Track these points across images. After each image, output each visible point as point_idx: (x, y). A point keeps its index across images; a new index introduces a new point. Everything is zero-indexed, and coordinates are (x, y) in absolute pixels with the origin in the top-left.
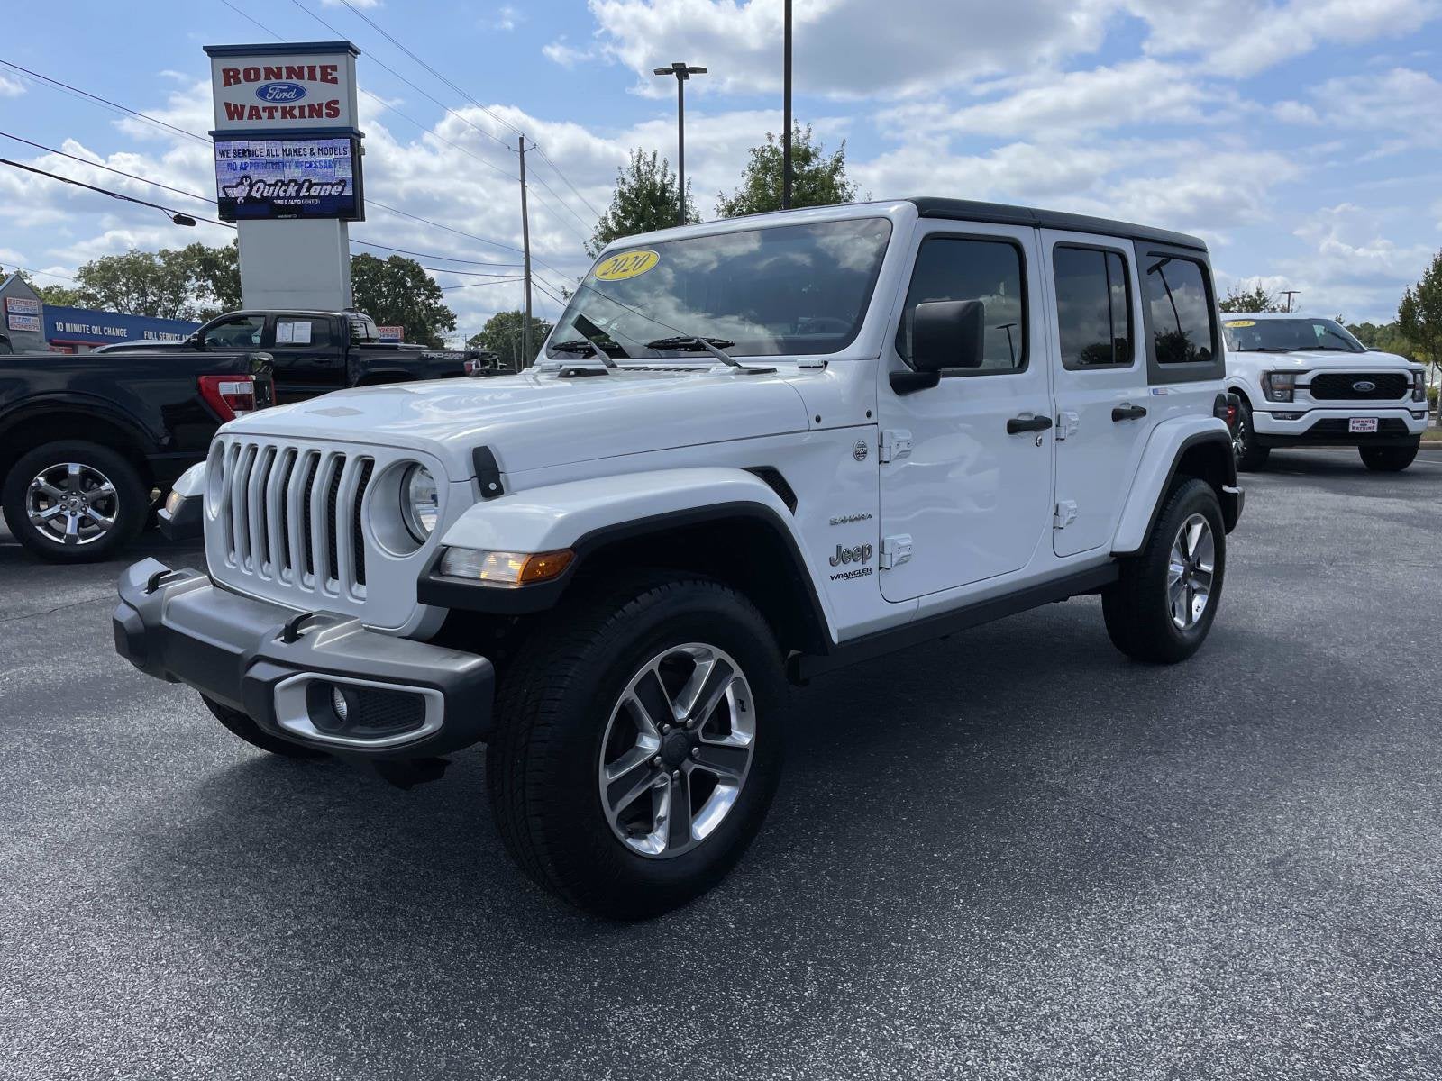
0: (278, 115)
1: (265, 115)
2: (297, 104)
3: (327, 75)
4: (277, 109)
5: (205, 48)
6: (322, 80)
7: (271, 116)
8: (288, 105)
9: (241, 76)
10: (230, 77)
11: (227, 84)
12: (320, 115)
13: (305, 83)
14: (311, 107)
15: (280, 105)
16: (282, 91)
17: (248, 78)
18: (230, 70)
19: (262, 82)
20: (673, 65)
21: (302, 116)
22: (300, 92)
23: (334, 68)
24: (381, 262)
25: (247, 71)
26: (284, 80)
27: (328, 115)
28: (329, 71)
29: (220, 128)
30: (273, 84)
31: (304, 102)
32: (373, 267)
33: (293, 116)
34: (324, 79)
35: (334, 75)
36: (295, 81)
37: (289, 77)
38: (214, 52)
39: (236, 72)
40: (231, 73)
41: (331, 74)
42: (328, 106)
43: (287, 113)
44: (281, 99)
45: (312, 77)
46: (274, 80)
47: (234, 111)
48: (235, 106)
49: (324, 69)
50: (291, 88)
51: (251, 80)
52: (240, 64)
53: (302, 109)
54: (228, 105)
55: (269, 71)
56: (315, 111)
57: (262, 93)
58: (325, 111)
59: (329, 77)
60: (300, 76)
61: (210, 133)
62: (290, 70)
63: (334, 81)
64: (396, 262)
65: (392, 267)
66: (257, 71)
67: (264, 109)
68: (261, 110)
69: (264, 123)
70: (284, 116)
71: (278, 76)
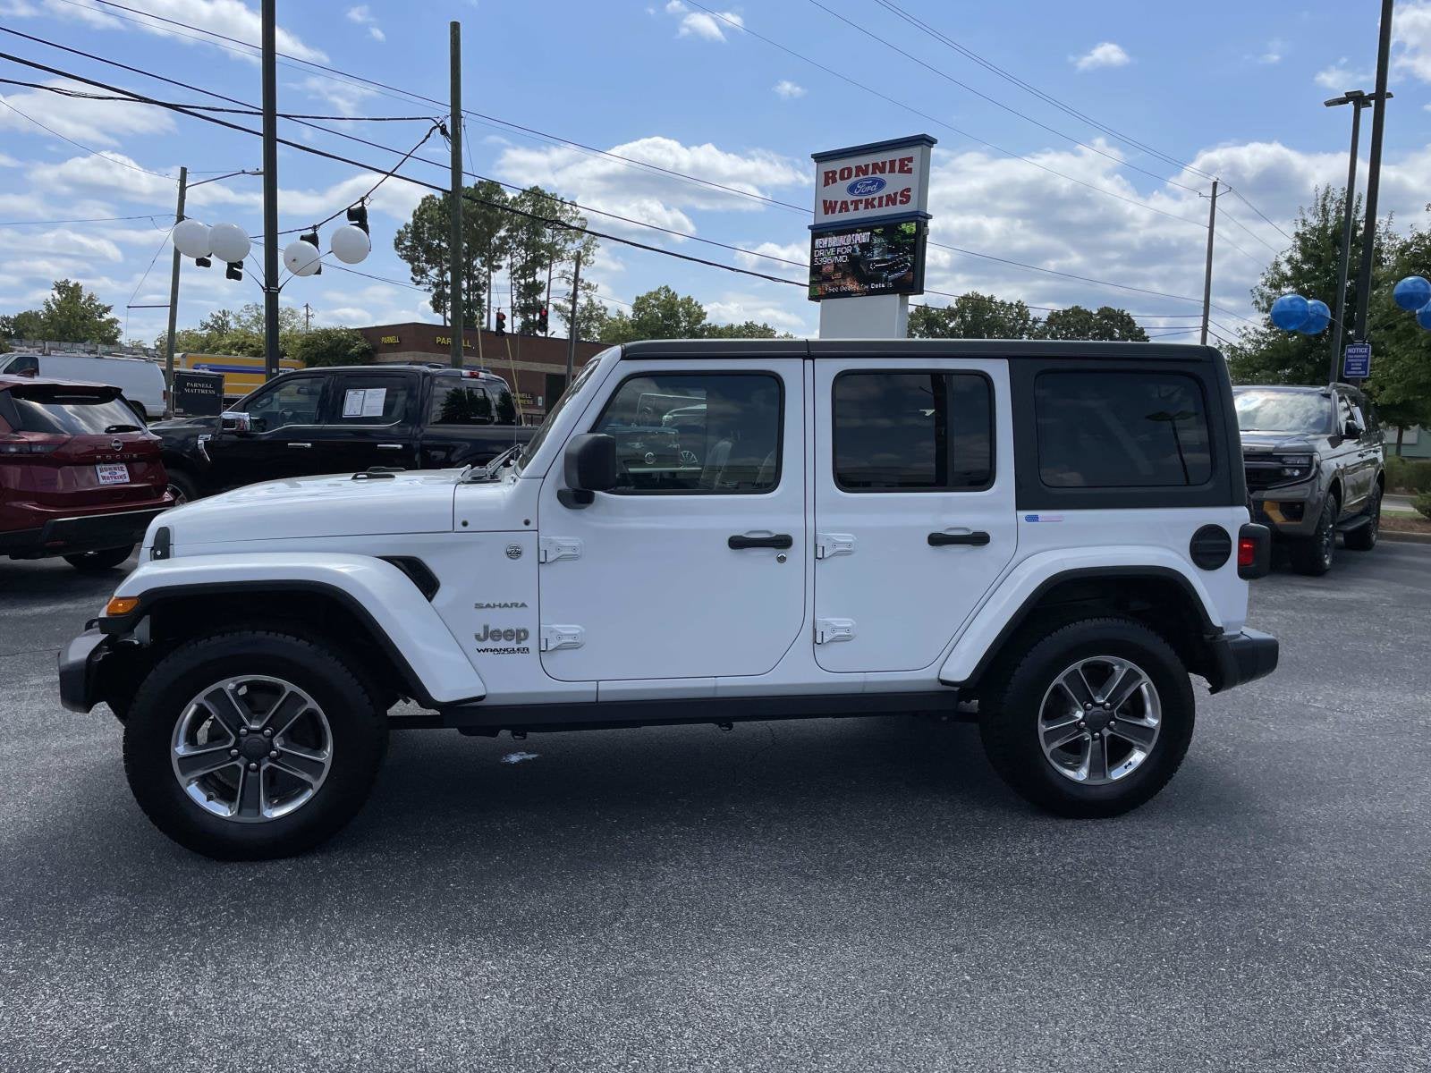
0: (861, 206)
1: (851, 208)
2: (877, 195)
3: (904, 167)
4: (861, 201)
5: (813, 156)
6: (899, 172)
7: (856, 209)
8: (870, 197)
9: (838, 176)
10: (829, 178)
11: (826, 184)
12: (894, 204)
13: (886, 176)
14: (888, 197)
15: (864, 198)
16: (867, 185)
17: (842, 178)
18: (829, 172)
19: (853, 179)
20: (1346, 94)
21: (880, 205)
22: (881, 184)
23: (910, 160)
24: (1091, 314)
25: (842, 171)
26: (870, 176)
27: (901, 202)
28: (906, 162)
29: (818, 222)
30: (861, 180)
31: (883, 193)
32: (1081, 320)
33: (873, 207)
34: (901, 171)
35: (910, 165)
36: (878, 175)
37: (874, 173)
38: (819, 158)
39: (834, 173)
40: (831, 175)
41: (907, 165)
42: (902, 194)
43: (869, 204)
44: (866, 193)
45: (892, 170)
46: (862, 177)
47: (829, 207)
48: (831, 202)
49: (902, 161)
50: (875, 181)
51: (845, 179)
52: (837, 166)
53: (881, 199)
54: (825, 202)
55: (859, 168)
56: (891, 200)
57: (852, 189)
58: (899, 198)
59: (906, 168)
60: (882, 171)
61: (809, 227)
62: (875, 166)
63: (910, 171)
64: (1107, 313)
65: (1102, 318)
66: (850, 170)
67: (852, 202)
68: (849, 204)
69: (851, 215)
70: (866, 207)
71: (866, 173)
